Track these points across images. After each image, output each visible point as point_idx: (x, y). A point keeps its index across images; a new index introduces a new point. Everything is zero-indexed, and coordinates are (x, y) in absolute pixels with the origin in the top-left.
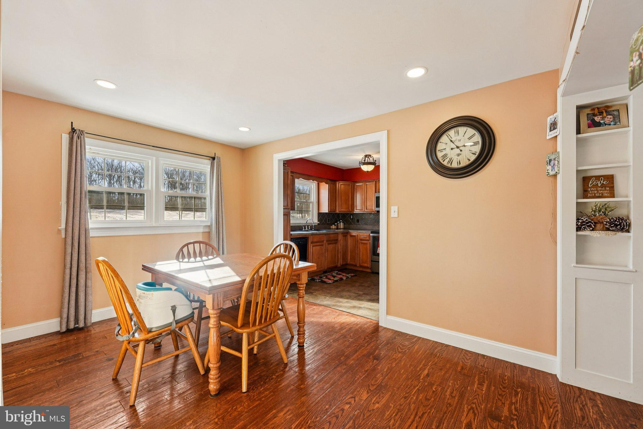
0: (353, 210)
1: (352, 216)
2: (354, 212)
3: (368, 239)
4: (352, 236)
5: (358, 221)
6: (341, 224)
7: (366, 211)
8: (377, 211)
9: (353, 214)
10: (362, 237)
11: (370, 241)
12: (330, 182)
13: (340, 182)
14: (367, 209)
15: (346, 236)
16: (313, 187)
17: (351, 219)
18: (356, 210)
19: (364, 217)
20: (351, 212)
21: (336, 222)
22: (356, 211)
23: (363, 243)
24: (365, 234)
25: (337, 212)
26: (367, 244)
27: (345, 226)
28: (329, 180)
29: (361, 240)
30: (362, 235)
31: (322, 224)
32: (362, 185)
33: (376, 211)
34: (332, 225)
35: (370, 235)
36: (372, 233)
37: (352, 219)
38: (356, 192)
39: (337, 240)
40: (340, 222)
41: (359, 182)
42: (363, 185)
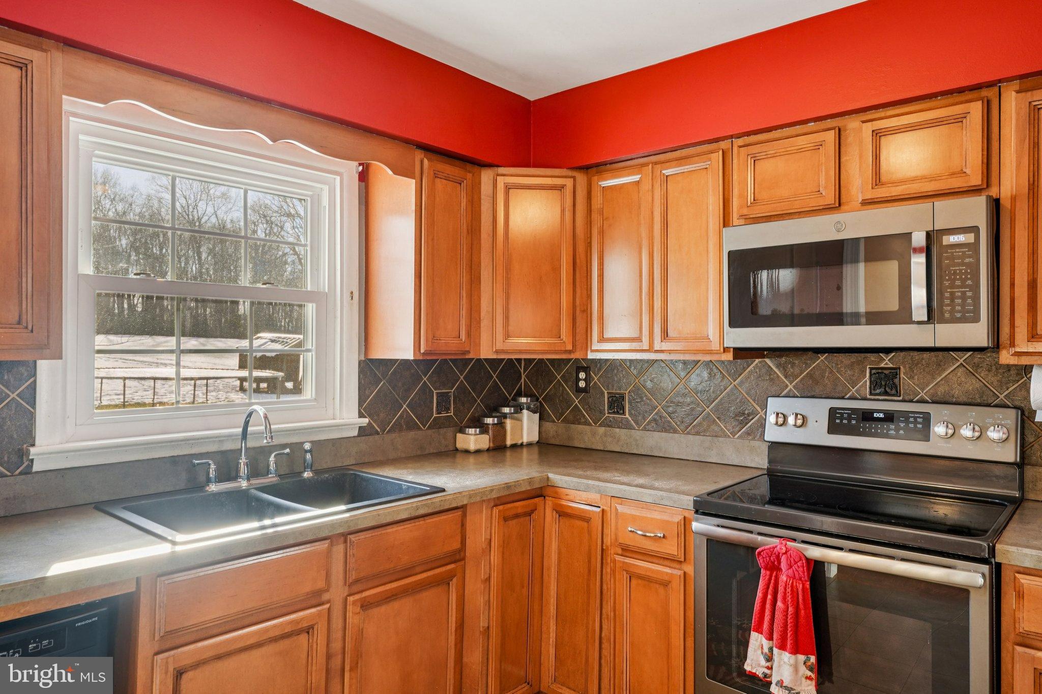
0: (586, 343)
1: (582, 375)
2: (591, 356)
3: (671, 548)
4: (563, 514)
5: (617, 403)
6: (520, 420)
7: (666, 346)
8: (735, 349)
9: (587, 366)
10: (631, 534)
11: (689, 569)
12: (426, 161)
13: (501, 170)
14: (665, 335)
15: (529, 514)
16: (325, 202)
17: (579, 390)
18: (602, 339)
19: (649, 384)
20: (570, 352)
21: (493, 410)
22: (600, 351)
23: (640, 577)
24: (656, 515)
25: (486, 352)
26: (665, 584)
27: (548, 425)
28: (419, 155)
29: (627, 550)
30: (634, 518)
31: (397, 428)
32: (638, 183)
33: (726, 350)
34: (462, 431)
35: (686, 522)
36: (703, 508)
37: (584, 390)
38: (602, 233)
39: (458, 557)
40: (519, 408)
41: (617, 173)
42: (646, 186)
